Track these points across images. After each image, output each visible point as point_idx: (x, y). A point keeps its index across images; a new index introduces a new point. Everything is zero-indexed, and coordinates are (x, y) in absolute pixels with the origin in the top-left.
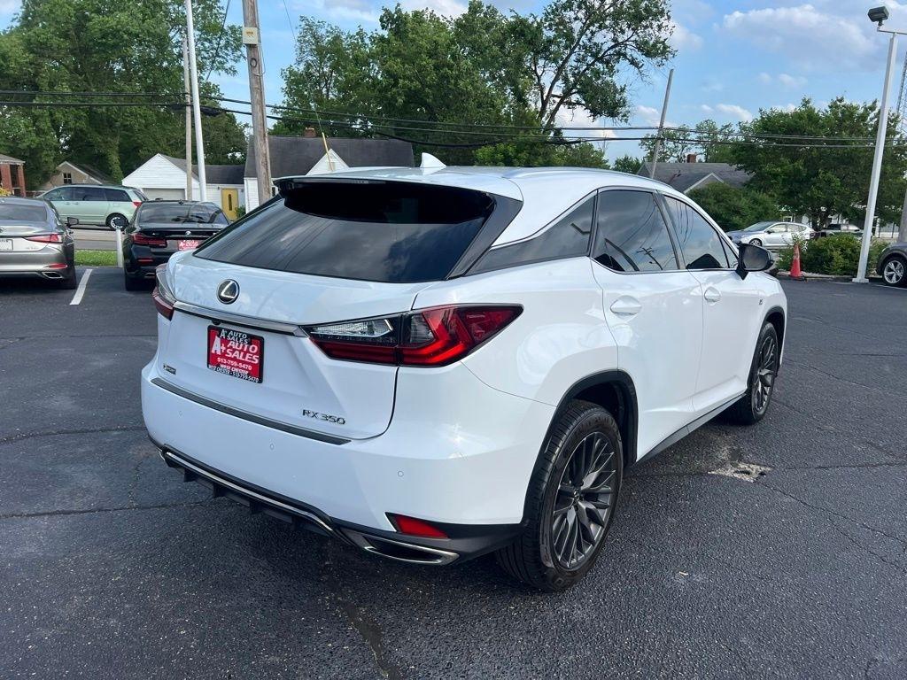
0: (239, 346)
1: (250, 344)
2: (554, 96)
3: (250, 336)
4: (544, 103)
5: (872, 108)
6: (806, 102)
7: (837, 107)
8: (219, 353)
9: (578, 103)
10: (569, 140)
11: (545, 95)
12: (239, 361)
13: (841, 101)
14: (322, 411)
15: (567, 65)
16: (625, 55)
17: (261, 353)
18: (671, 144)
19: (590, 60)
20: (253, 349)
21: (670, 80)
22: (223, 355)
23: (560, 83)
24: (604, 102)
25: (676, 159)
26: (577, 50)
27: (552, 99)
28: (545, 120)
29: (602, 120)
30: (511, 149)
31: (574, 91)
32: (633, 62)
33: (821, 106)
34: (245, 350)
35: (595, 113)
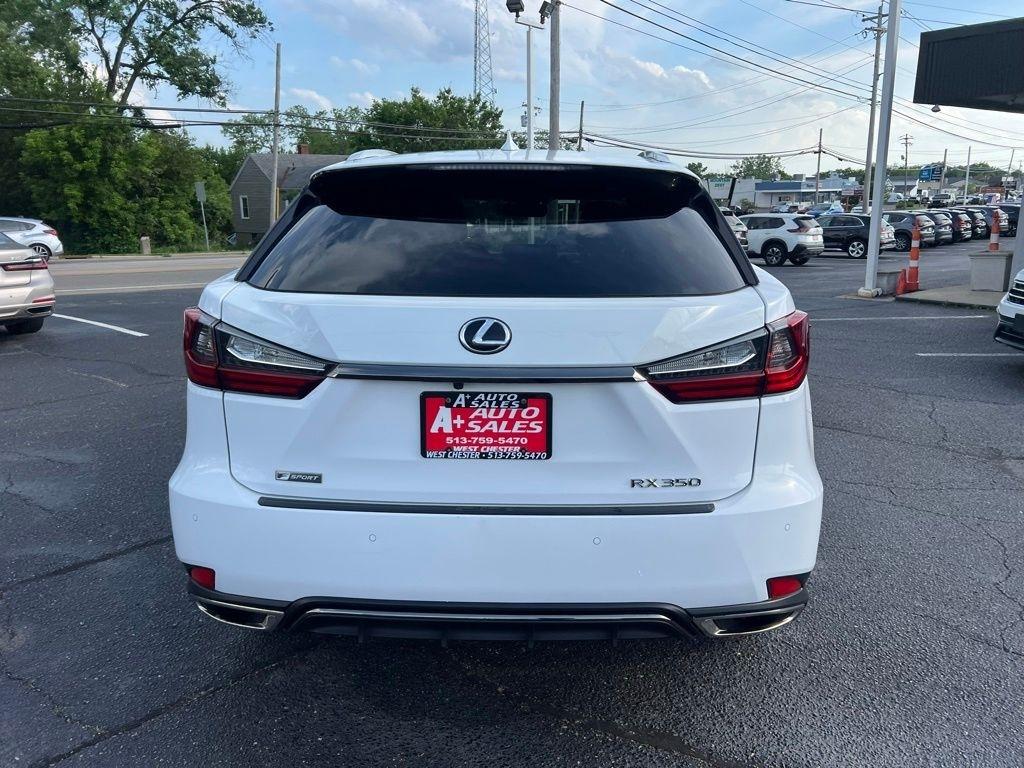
0: (496, 414)
1: (523, 406)
2: (124, 65)
3: (521, 396)
4: (112, 74)
5: (476, 102)
6: (415, 91)
7: (445, 98)
8: (448, 429)
9: (160, 76)
10: (156, 123)
11: (112, 63)
12: (496, 436)
13: (448, 92)
14: (660, 475)
15: (135, 25)
16: (211, 20)
17: (547, 418)
18: (260, 132)
19: (166, 22)
20: (530, 413)
21: (278, 55)
22: (458, 432)
23: (128, 49)
24: (195, 78)
25: (269, 150)
26: (145, 7)
27: (122, 70)
28: (117, 98)
29: (194, 100)
30: (76, 134)
31: (150, 60)
32: (223, 29)
33: (430, 97)
34: (512, 416)
35: (185, 90)
